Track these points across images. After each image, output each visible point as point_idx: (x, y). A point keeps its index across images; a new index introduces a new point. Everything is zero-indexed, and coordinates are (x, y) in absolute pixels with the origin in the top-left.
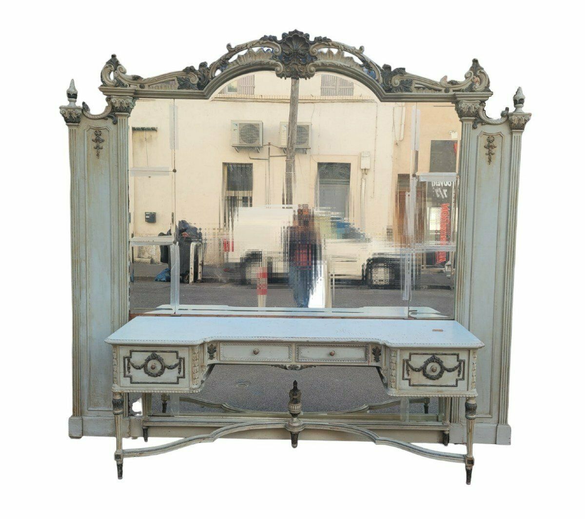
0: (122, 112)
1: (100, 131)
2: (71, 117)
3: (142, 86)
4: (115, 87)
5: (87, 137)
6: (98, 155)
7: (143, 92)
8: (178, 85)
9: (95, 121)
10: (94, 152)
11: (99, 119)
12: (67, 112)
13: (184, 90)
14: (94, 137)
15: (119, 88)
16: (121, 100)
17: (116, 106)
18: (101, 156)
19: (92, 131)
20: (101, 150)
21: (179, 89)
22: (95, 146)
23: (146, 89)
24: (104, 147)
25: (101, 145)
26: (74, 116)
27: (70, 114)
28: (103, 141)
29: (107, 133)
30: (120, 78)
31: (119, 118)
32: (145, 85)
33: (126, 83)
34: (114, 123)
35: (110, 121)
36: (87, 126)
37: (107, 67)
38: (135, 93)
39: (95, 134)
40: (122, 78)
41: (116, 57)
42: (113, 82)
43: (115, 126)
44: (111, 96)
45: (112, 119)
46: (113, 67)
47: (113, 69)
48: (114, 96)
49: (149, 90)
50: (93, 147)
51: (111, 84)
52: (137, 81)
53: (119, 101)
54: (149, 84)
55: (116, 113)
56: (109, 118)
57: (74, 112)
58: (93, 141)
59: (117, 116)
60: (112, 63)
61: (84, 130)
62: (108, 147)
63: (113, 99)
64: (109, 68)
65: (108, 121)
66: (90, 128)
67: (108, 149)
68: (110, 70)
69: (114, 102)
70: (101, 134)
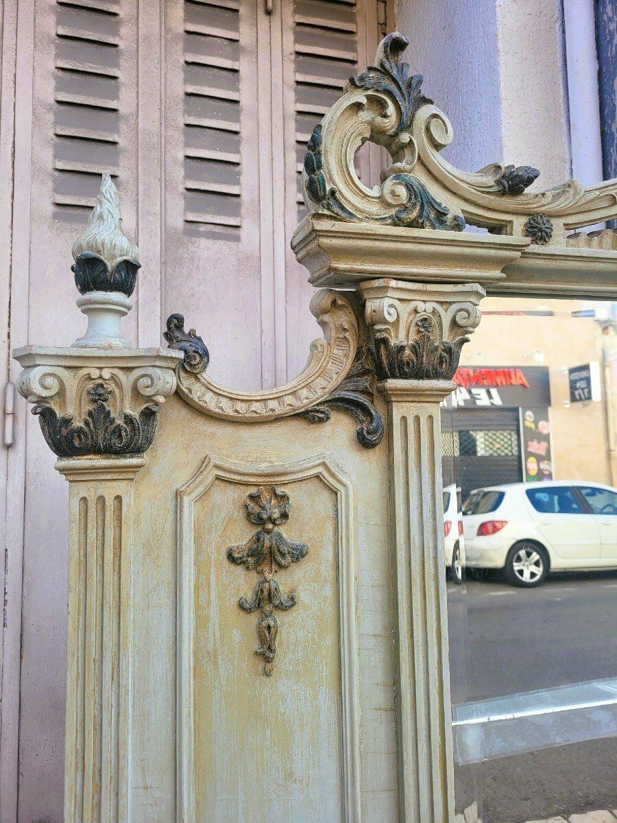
0: (427, 376)
1: (284, 497)
2: (100, 414)
3: (538, 231)
4: (397, 222)
5: (198, 539)
6: (266, 651)
7: (540, 263)
9: (246, 433)
10: (242, 633)
11: (278, 419)
12: (72, 382)
14: (242, 537)
15: (426, 232)
16: (425, 308)
17: (393, 342)
18: (284, 659)
19: (230, 500)
20: (280, 618)
22: (249, 595)
23: (558, 244)
24: (303, 596)
25: (283, 582)
26: (125, 408)
27: (99, 395)
28: (299, 554)
29: (323, 501)
30: (420, 177)
31: (398, 411)
32: (553, 221)
33: (455, 208)
34: (364, 442)
35: (341, 428)
36: (195, 464)
37: (358, 106)
38: (509, 267)
39: (249, 515)
40: (436, 179)
41: (405, 56)
42: (381, 199)
43: (376, 456)
44: (376, 283)
45: (357, 420)
46: (391, 109)
47: (390, 123)
48: (393, 283)
49: (571, 251)
50: (234, 601)
51: (375, 209)
52: (520, 198)
53: (416, 311)
54: (570, 220)
55: (392, 383)
56: (338, 409)
57: (126, 380)
58: (231, 557)
59: (387, 398)
60: (387, 83)
61: (178, 495)
62: (328, 591)
63: (387, 302)
64: (365, 115)
65: (326, 428)
66: (218, 478)
67: (329, 610)
68: (371, 123)
69: (391, 319)
70: (285, 516)
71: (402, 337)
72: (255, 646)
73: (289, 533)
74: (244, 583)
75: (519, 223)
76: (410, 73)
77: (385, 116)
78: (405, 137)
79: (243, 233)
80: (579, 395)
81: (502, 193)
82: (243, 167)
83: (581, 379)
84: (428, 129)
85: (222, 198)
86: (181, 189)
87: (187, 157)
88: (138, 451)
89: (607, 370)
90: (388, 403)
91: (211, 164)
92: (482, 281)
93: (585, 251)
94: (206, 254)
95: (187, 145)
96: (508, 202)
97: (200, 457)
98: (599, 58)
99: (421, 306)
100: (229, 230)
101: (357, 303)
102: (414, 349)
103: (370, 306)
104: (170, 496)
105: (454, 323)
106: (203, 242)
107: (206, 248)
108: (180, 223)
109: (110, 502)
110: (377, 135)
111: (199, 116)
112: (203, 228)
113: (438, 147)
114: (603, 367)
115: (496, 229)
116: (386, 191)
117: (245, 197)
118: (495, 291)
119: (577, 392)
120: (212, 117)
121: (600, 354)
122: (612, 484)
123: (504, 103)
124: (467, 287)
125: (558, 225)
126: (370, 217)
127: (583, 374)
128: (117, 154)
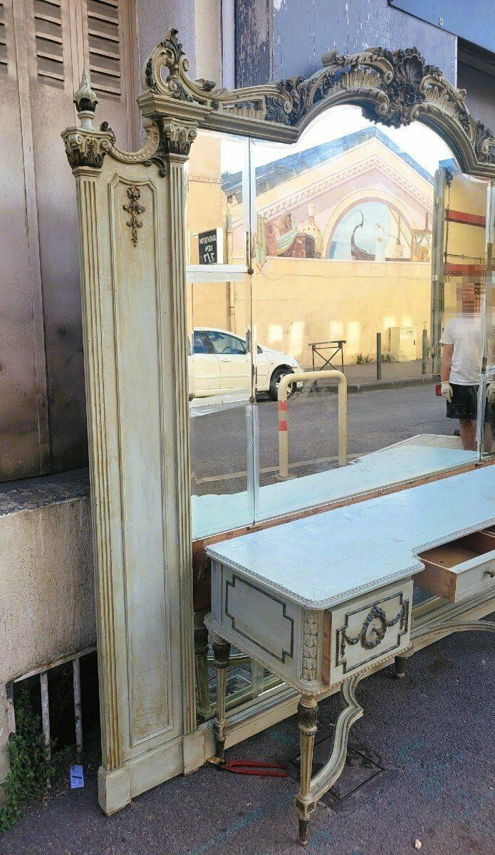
0: (181, 153)
1: (138, 190)
2: (90, 153)
3: (215, 106)
4: (174, 97)
5: (115, 201)
6: (134, 240)
7: (216, 117)
8: (265, 112)
9: (127, 167)
10: (127, 233)
11: (137, 163)
12: (84, 141)
13: (273, 123)
14: (127, 202)
15: (181, 102)
17: (171, 140)
18: (139, 243)
19: (124, 189)
20: (139, 230)
21: (266, 119)
22: (129, 220)
23: (220, 111)
24: (144, 224)
25: (140, 218)
26: (97, 151)
27: (90, 146)
28: (143, 209)
29: (150, 193)
30: (181, 81)
31: (172, 165)
32: (220, 102)
33: (190, 94)
34: (161, 175)
35: (154, 169)
36: (113, 175)
37: (163, 53)
38: (206, 117)
39: (129, 194)
40: (185, 83)
41: (177, 36)
42: (169, 88)
43: (165, 179)
44: (168, 118)
45: (159, 167)
46: (173, 56)
47: (172, 61)
48: (173, 119)
49: (224, 114)
50: (125, 222)
51: (167, 91)
52: (210, 93)
53: (178, 130)
54: (225, 102)
55: (171, 154)
56: (154, 162)
57: (98, 142)
58: (124, 208)
59: (168, 159)
60: (172, 46)
61: (109, 185)
62: (151, 223)
63: (171, 125)
64: (165, 57)
65: (150, 169)
66: (120, 181)
67: (152, 230)
68: (166, 60)
69: (172, 131)
70: (139, 196)
71: (174, 138)
72: (131, 237)
73: (140, 202)
74: (128, 217)
75: (209, 101)
76: (178, 43)
77: (171, 58)
78: (177, 66)
79: (65, 84)
80: (207, 257)
81: (205, 90)
82: (64, 45)
83: (209, 244)
84: (183, 64)
85: (54, 63)
86: (35, 54)
87: (37, 37)
88: (100, 167)
89: (230, 237)
90: (168, 162)
91: (48, 42)
92: (199, 121)
93: (228, 114)
94: (49, 94)
95: (37, 30)
96: (205, 93)
97: (114, 173)
98: (235, 22)
99: (180, 128)
100: (59, 82)
101: (161, 126)
102: (178, 143)
103: (166, 126)
104: (106, 185)
105: (190, 136)
106: (47, 88)
107: (49, 90)
108: (36, 76)
109: (92, 183)
110: (168, 64)
111: (41, 13)
112: (47, 79)
113: (186, 70)
114: (227, 233)
115: (202, 103)
116: (171, 85)
117: (65, 64)
118: (202, 127)
119: (205, 256)
120: (48, 15)
121: (225, 220)
122: (230, 330)
123: (197, 39)
124: (194, 123)
125: (221, 103)
126: (165, 94)
127: (211, 239)
128: (5, 31)
